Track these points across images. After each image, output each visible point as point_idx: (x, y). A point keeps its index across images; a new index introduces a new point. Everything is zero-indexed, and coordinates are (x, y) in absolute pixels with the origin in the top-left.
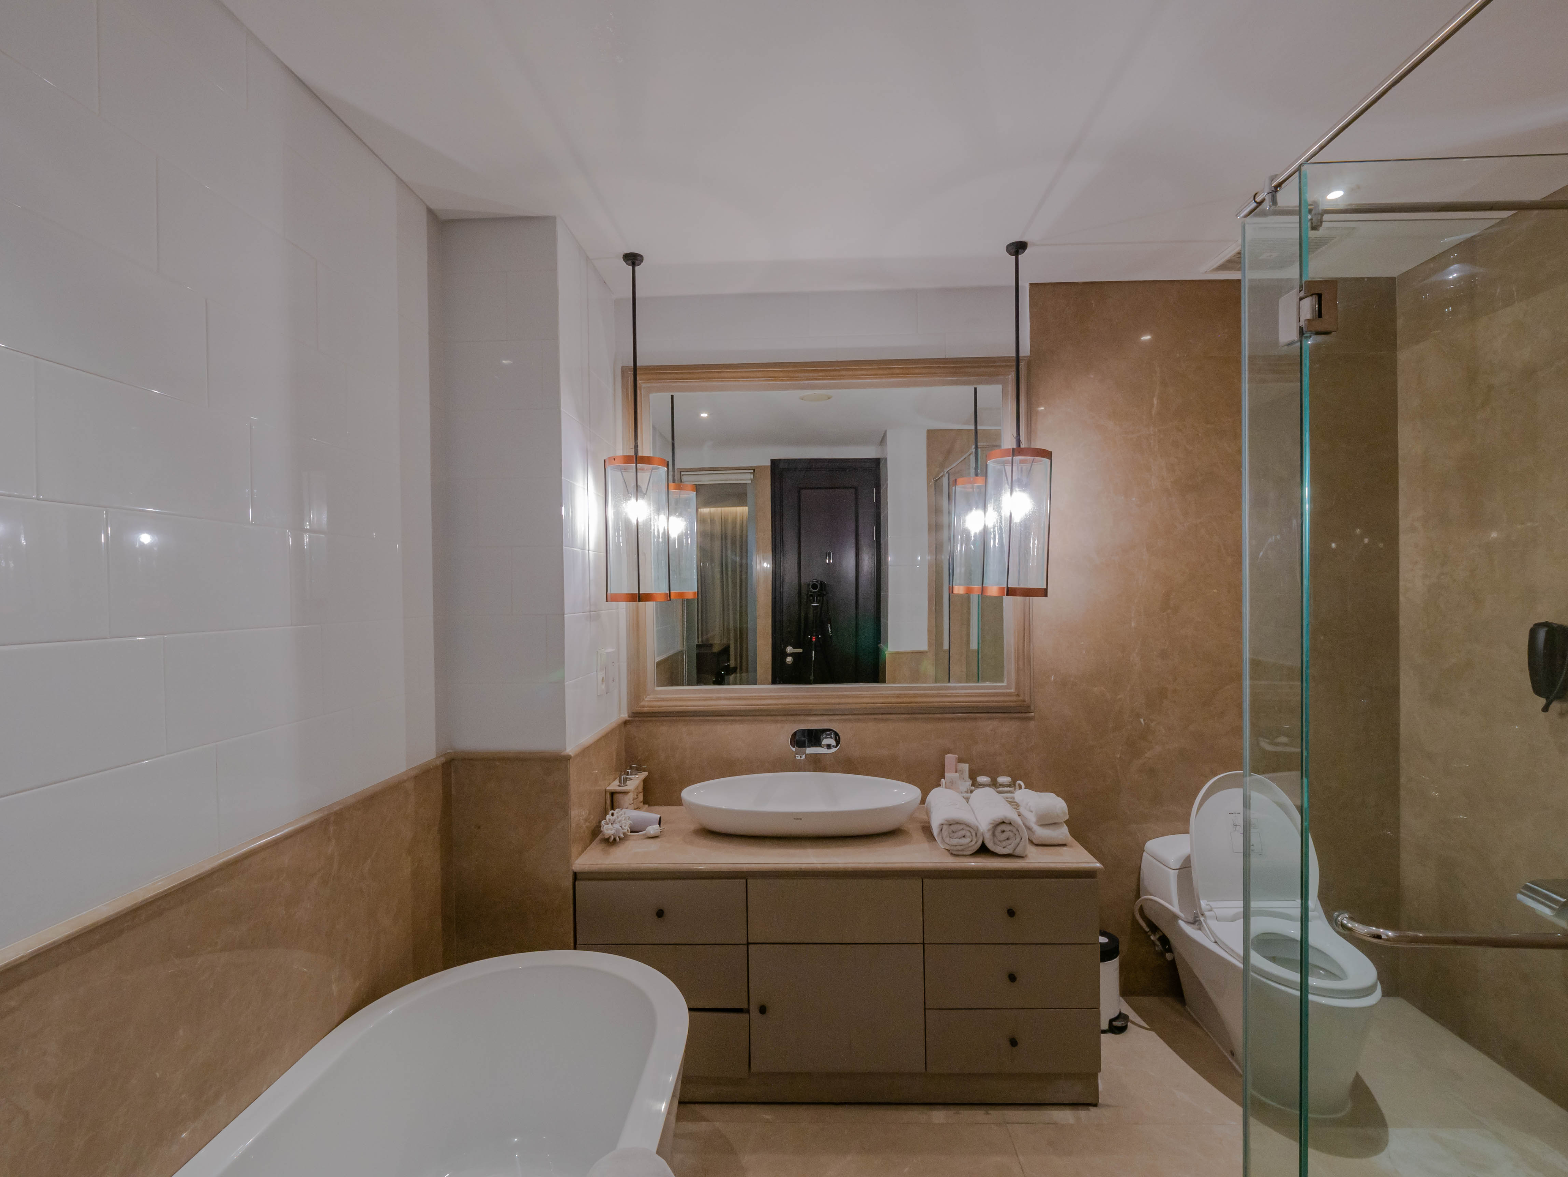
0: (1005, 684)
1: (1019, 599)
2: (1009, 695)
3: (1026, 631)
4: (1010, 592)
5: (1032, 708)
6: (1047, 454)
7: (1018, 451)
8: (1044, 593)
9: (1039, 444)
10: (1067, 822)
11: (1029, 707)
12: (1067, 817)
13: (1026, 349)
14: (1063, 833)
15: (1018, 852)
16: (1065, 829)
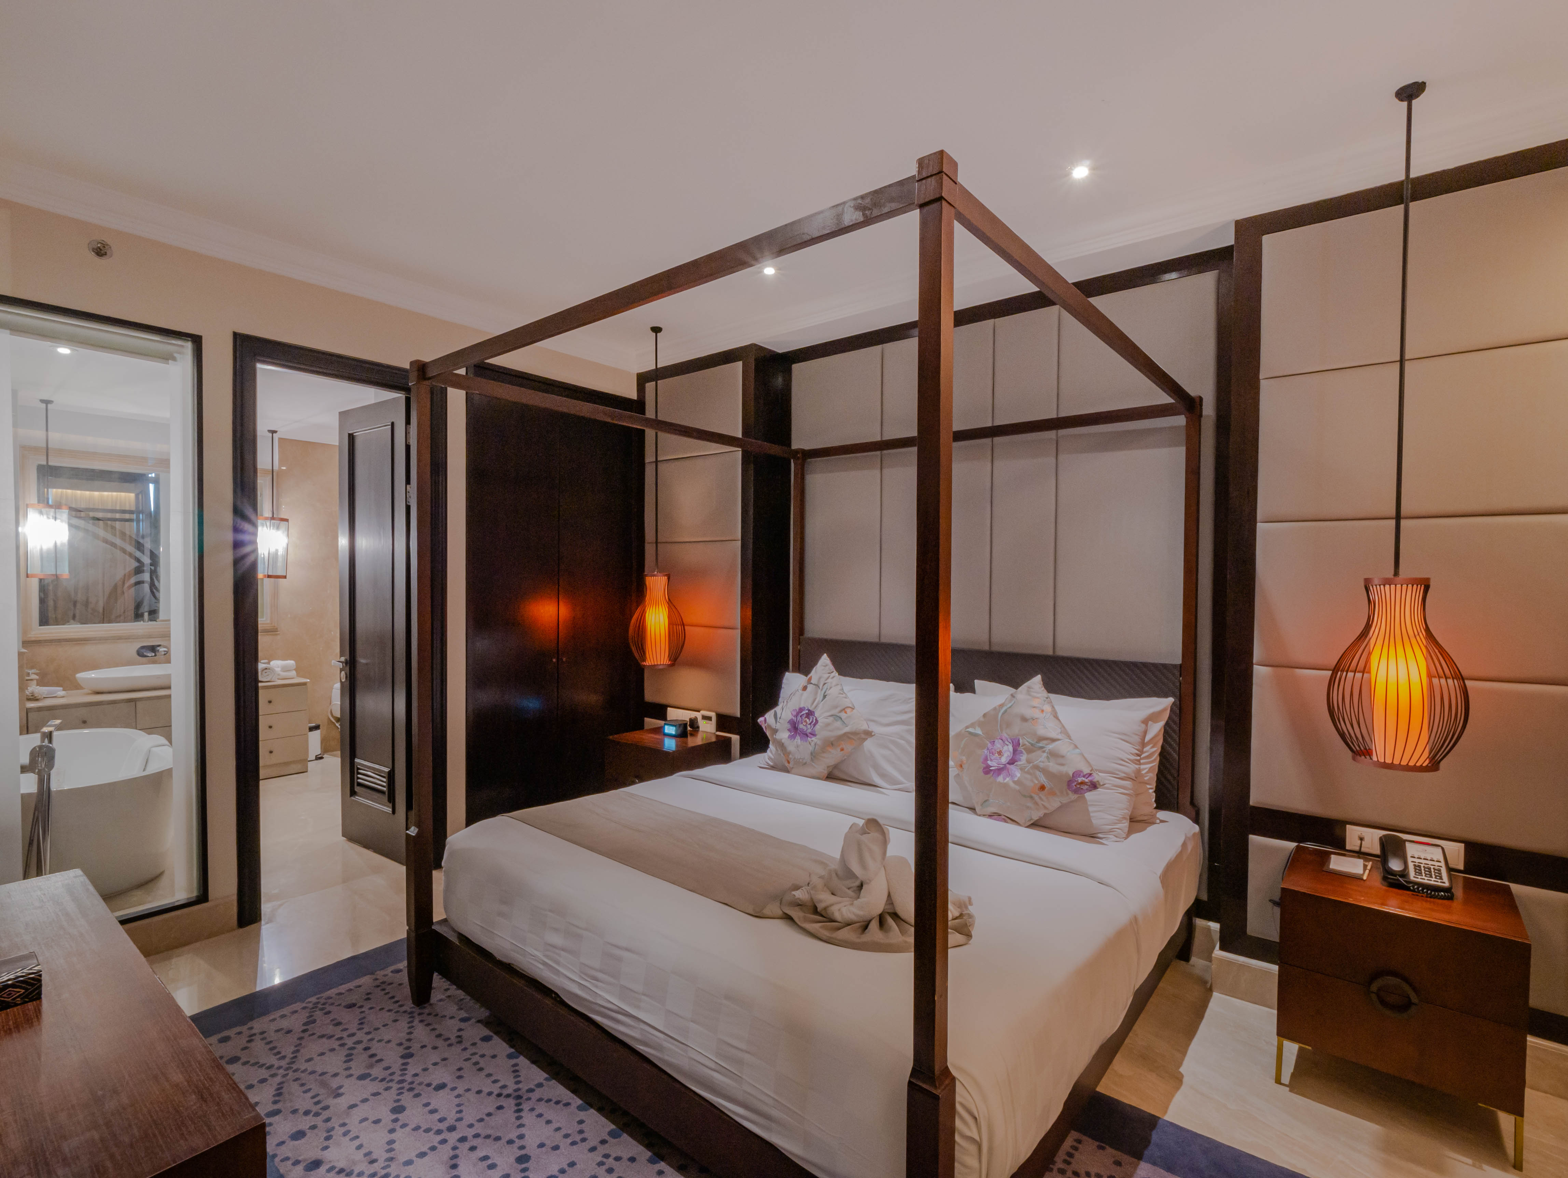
0: (264, 619)
1: (272, 580)
2: (268, 624)
3: (275, 595)
4: (269, 576)
5: (279, 629)
6: (287, 520)
7: (273, 518)
8: (285, 577)
9: (283, 516)
10: (295, 670)
11: (277, 629)
12: (295, 667)
13: (276, 468)
14: (294, 673)
15: (272, 680)
16: (294, 672)
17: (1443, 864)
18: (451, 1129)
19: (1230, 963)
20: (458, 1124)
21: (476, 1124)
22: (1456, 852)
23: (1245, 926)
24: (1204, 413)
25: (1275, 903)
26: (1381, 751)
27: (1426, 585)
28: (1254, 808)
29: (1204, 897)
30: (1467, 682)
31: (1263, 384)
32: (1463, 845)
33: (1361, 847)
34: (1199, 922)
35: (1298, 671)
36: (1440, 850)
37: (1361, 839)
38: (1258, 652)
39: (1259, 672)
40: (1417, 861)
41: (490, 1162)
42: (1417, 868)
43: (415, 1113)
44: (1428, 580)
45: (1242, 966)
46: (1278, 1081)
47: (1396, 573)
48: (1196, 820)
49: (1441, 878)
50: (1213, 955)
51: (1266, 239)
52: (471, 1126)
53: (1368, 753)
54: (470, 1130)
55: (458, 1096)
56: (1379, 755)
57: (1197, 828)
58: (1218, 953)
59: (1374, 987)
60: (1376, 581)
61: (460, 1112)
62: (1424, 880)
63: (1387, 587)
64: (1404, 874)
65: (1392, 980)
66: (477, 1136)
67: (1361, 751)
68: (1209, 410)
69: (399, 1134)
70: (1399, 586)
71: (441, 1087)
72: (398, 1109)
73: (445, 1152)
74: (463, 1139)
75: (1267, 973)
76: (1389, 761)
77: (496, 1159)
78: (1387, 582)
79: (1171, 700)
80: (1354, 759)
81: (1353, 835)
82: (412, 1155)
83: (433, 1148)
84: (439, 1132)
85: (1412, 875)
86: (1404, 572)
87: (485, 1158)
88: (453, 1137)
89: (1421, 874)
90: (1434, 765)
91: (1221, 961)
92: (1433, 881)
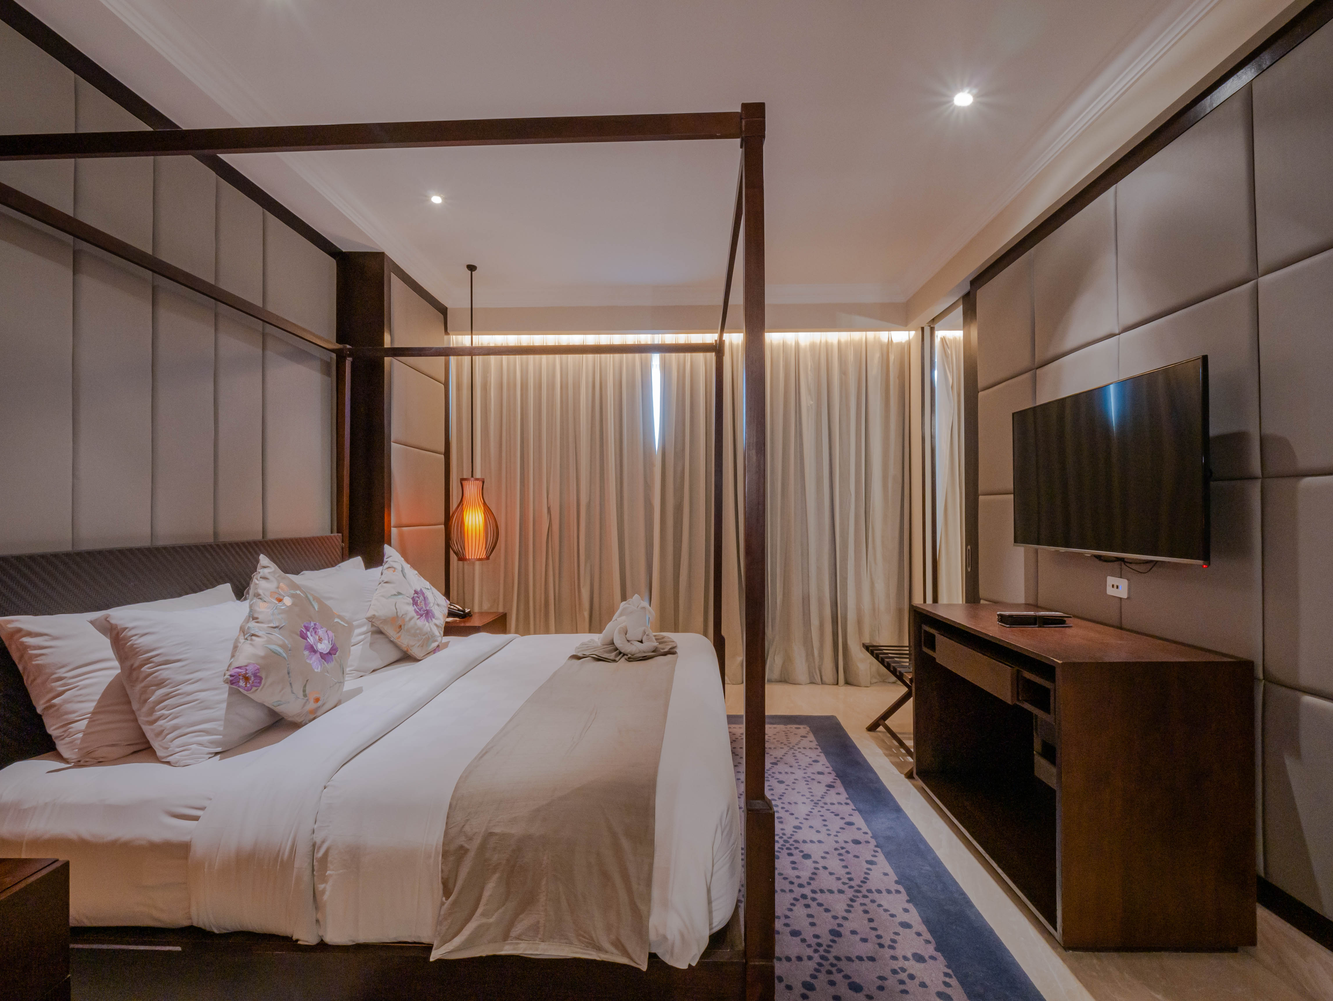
18: (804, 896)
20: (799, 897)
21: (787, 891)
41: (793, 865)
43: (825, 924)
44: (484, 479)
52: (791, 891)
54: (793, 889)
55: (787, 917)
61: (793, 904)
66: (792, 883)
69: (843, 914)
71: (795, 933)
72: (836, 934)
73: (815, 885)
74: (801, 886)
77: (789, 866)
82: (837, 896)
83: (822, 891)
84: (814, 899)
87: (794, 868)
88: (807, 891)
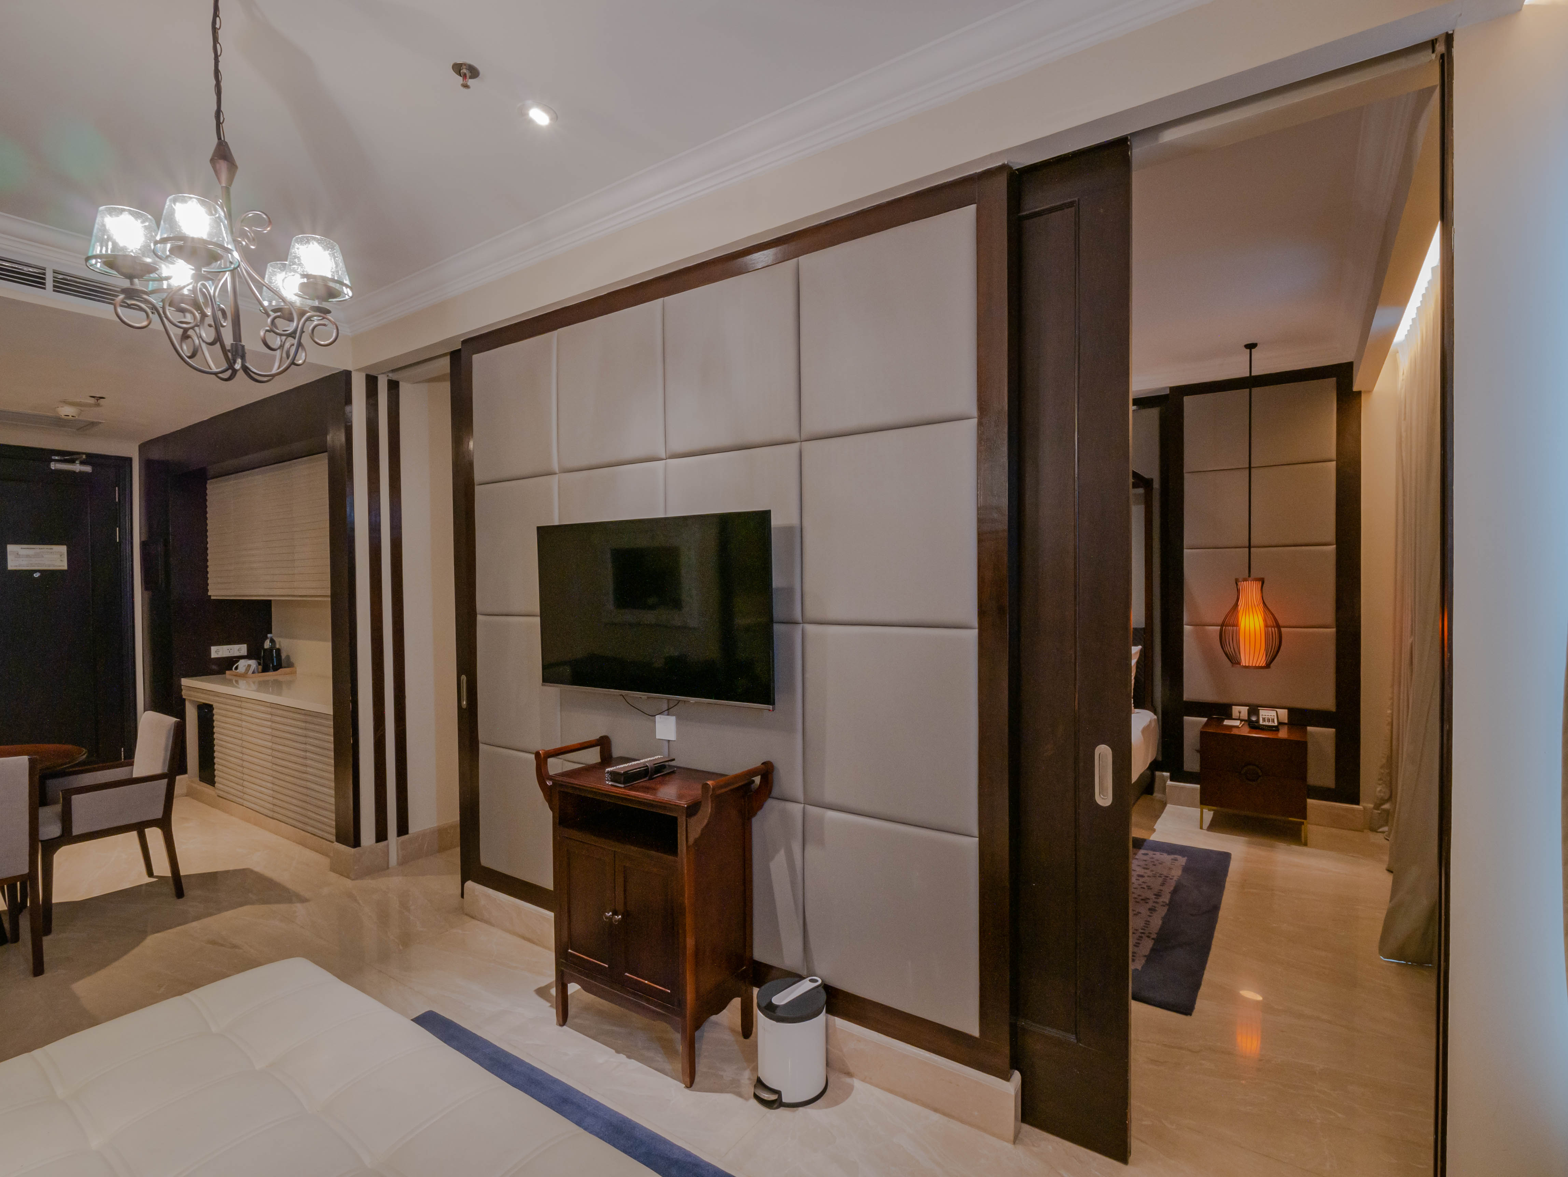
17: (1276, 717)
19: (1176, 787)
22: (1283, 714)
23: (1182, 766)
24: (1154, 487)
25: (1197, 751)
26: (1245, 660)
27: (1262, 581)
28: (1186, 702)
29: (1160, 759)
30: (1282, 629)
31: (1186, 476)
32: (1286, 710)
33: (1239, 717)
34: (1158, 773)
35: (1207, 627)
36: (1275, 712)
37: (1240, 712)
38: (1186, 618)
39: (1187, 628)
40: (1264, 717)
42: (1264, 720)
44: (1264, 577)
45: (1182, 788)
46: (1201, 828)
47: (1249, 576)
48: (1155, 713)
49: (1274, 722)
50: (1167, 784)
51: (1186, 399)
53: (1239, 663)
56: (1243, 663)
57: (1156, 717)
58: (1169, 783)
59: (1243, 771)
60: (1240, 580)
62: (1267, 723)
63: (1245, 582)
64: (1258, 721)
65: (1251, 767)
67: (1234, 660)
68: (1156, 485)
70: (1250, 582)
75: (1193, 789)
76: (1247, 665)
78: (1245, 580)
79: (1140, 647)
80: (1233, 666)
81: (1236, 710)
85: (1261, 722)
86: (1253, 575)
89: (1265, 721)
90: (1268, 666)
91: (1171, 786)
92: (1271, 724)
